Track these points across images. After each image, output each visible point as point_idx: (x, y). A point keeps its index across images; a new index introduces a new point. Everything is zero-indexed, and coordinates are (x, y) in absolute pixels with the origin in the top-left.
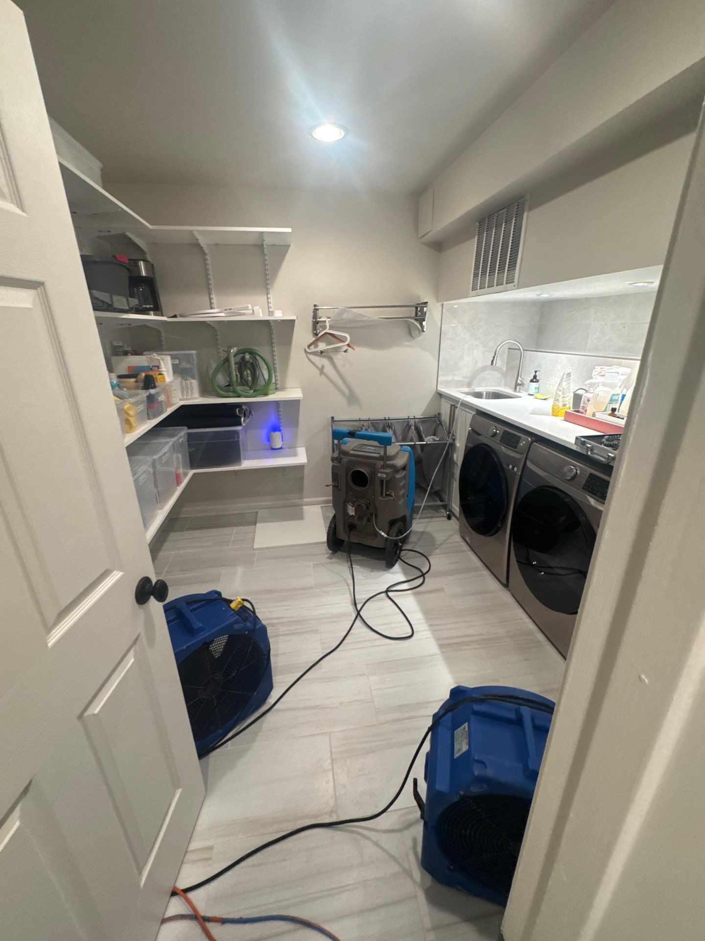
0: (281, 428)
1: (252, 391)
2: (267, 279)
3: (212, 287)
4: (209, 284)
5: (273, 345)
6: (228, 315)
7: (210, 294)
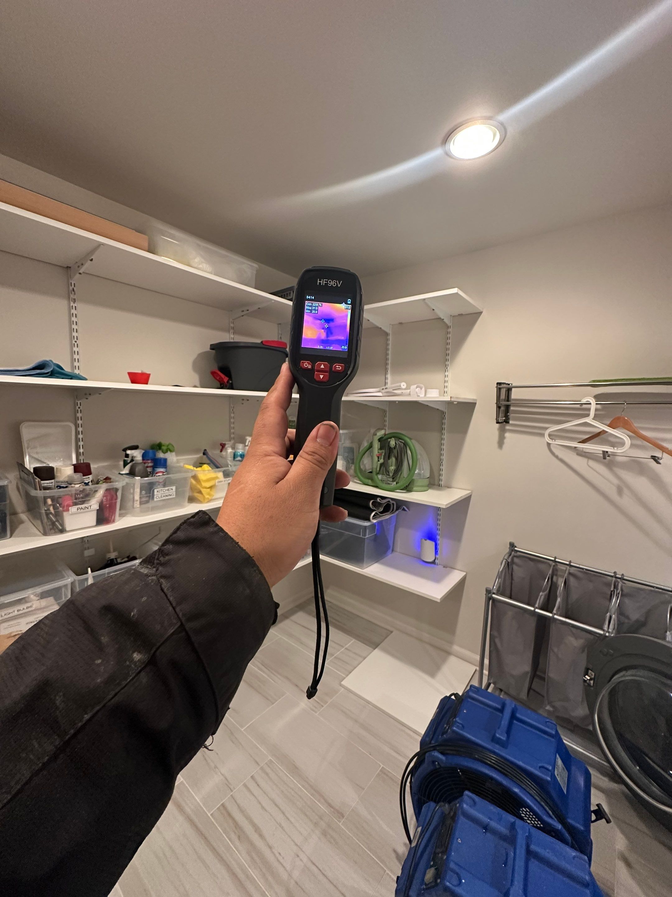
0: (438, 537)
1: (395, 483)
2: (447, 355)
3: (389, 367)
4: (387, 364)
5: (443, 432)
6: (385, 394)
7: (386, 374)
